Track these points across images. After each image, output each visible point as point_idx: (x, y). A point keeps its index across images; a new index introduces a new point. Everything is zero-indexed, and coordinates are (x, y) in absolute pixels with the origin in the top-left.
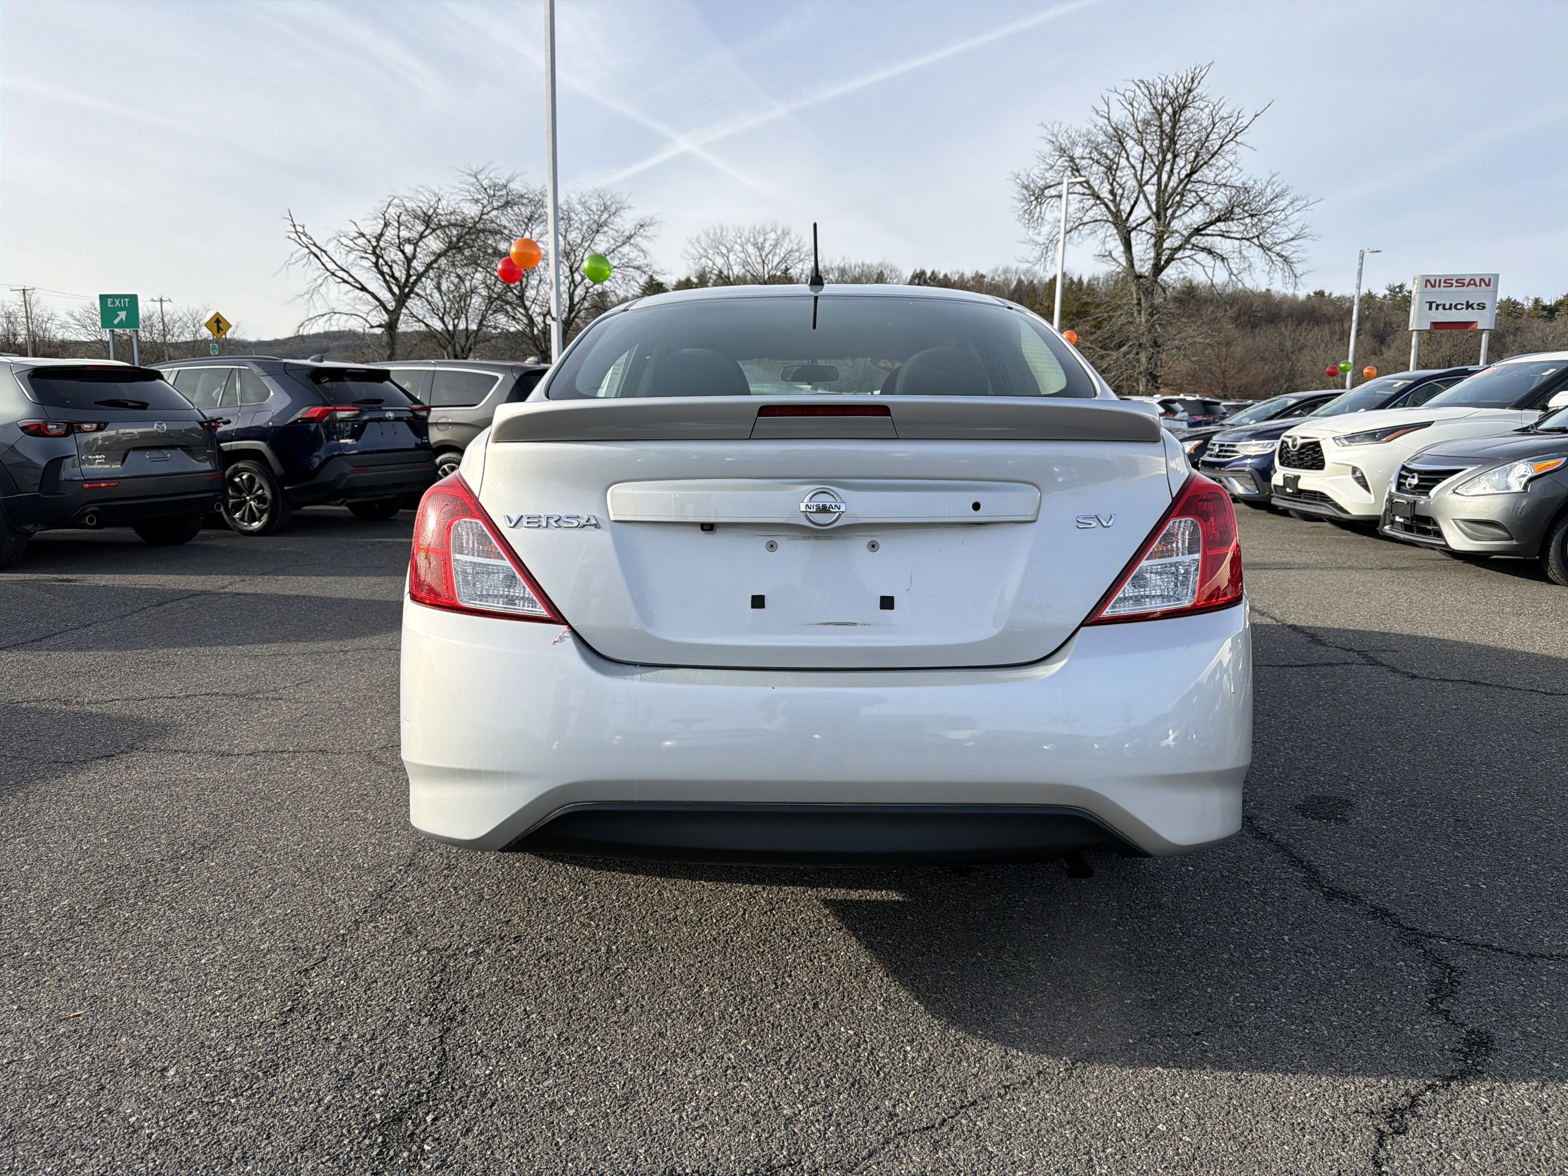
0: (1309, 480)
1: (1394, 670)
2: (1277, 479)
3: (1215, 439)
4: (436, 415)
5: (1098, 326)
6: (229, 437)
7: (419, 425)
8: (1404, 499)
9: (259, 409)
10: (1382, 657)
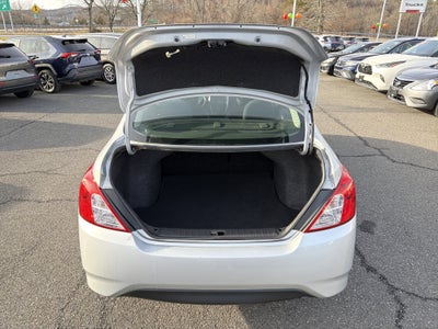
0: (367, 77)
1: (388, 158)
2: (357, 76)
3: (340, 59)
4: (103, 52)
5: (306, 10)
6: (38, 62)
7: (97, 57)
8: (395, 88)
9: (48, 54)
10: (385, 152)
